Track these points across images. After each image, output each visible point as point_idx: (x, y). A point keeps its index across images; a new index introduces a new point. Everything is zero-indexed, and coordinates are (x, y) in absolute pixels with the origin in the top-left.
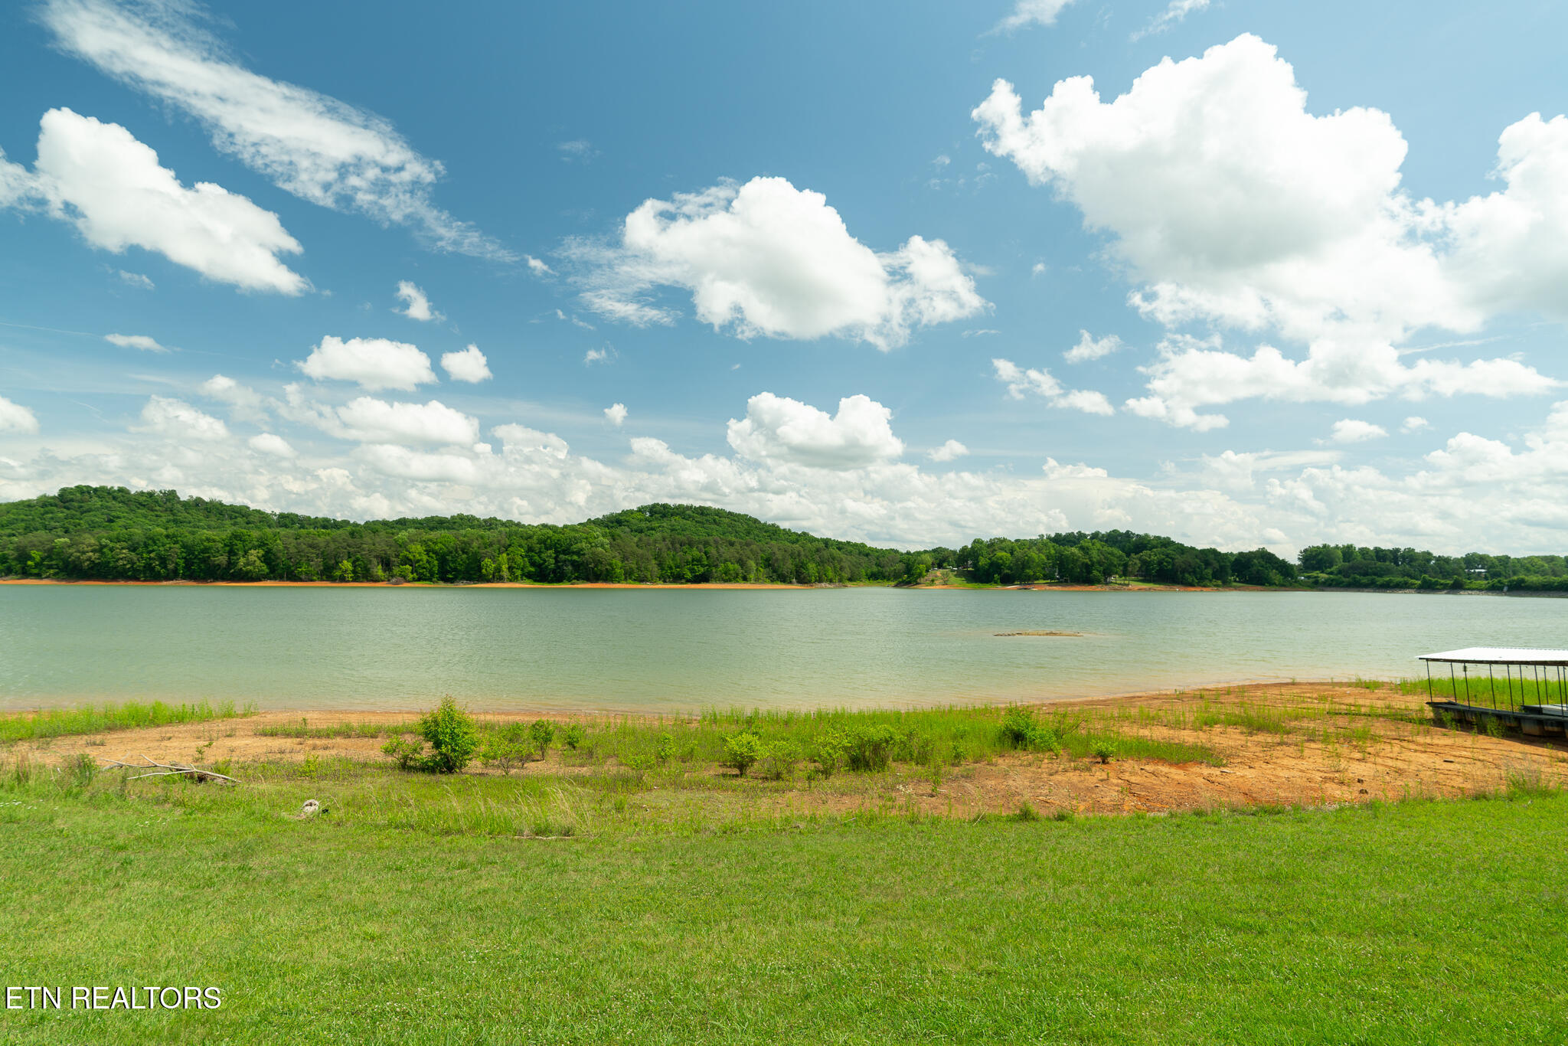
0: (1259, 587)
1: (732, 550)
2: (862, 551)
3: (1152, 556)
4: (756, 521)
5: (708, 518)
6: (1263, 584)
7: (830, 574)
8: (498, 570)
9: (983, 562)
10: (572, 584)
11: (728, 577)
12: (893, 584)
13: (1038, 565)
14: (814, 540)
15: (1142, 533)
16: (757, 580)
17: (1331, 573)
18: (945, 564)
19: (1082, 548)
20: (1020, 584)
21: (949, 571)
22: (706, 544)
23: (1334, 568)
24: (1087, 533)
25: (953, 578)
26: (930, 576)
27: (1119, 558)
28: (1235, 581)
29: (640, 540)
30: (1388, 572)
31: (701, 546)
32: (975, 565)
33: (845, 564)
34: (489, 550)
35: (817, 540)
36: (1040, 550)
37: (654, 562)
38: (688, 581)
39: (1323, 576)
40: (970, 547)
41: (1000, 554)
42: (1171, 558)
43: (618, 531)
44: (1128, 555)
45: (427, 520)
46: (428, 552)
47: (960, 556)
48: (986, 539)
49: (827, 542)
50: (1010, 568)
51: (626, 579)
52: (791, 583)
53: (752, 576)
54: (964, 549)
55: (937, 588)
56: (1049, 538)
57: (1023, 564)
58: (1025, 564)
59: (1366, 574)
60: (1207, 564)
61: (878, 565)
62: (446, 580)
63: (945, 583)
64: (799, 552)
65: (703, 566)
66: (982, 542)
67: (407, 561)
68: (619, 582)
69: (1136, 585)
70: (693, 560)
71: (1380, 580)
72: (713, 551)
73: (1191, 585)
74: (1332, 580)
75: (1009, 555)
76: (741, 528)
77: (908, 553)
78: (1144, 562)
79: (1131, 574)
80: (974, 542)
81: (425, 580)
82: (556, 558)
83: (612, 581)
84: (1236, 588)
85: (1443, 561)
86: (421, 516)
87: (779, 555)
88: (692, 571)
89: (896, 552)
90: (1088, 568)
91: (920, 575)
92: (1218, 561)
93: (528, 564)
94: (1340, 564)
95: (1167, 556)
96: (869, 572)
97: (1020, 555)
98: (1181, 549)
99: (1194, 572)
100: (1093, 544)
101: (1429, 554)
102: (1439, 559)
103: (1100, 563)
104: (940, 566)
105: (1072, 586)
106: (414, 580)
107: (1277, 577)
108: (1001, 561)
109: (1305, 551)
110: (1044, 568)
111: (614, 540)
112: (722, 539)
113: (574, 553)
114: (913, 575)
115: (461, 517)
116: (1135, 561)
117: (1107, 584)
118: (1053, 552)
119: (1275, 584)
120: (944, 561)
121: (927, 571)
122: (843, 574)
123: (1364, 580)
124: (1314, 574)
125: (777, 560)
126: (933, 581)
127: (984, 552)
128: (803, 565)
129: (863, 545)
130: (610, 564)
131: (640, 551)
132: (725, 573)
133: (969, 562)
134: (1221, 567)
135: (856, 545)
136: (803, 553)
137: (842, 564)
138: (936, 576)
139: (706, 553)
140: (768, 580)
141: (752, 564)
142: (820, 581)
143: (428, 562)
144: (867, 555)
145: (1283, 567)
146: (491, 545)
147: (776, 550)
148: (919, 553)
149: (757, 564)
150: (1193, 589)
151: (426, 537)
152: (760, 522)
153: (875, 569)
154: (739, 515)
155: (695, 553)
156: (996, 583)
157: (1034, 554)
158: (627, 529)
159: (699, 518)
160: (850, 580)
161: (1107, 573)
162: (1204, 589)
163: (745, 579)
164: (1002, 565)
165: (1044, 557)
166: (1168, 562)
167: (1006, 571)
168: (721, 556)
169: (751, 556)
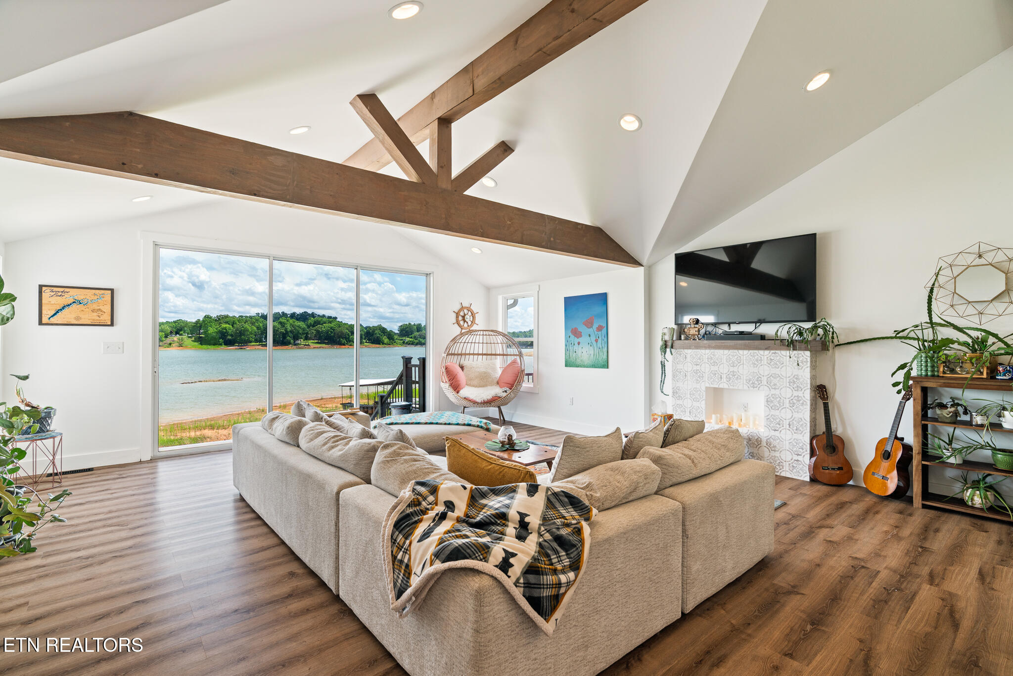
0: (378, 346)
6: (380, 344)
9: (211, 331)
13: (251, 333)
15: (321, 314)
17: (411, 338)
18: (182, 332)
19: (281, 323)
20: (238, 346)
21: (185, 337)
23: (413, 335)
25: (188, 341)
27: (304, 329)
28: (366, 342)
32: (205, 333)
36: (253, 324)
39: (408, 339)
40: (201, 319)
41: (224, 326)
42: (334, 330)
44: (309, 327)
47: (194, 326)
48: (214, 315)
50: (232, 335)
54: (198, 322)
56: (260, 315)
57: (240, 332)
58: (242, 333)
63: (181, 346)
66: (211, 318)
69: (313, 345)
73: (344, 345)
74: (411, 341)
75: (231, 326)
78: (318, 331)
79: (310, 339)
80: (205, 317)
90: (285, 335)
94: (415, 333)
95: (331, 328)
97: (238, 326)
98: (340, 324)
99: (346, 338)
100: (288, 321)
103: (291, 332)
104: (177, 333)
107: (386, 340)
108: (225, 331)
109: (401, 326)
110: (255, 335)
116: (313, 331)
117: (295, 345)
118: (261, 325)
119: (385, 343)
120: (181, 330)
124: (404, 338)
126: (170, 344)
127: (212, 324)
133: (201, 331)
138: (174, 341)
145: (390, 335)
150: (343, 346)
156: (221, 345)
157: (247, 326)
161: (296, 338)
164: (226, 333)
165: (255, 328)
166: (331, 332)
167: (229, 337)
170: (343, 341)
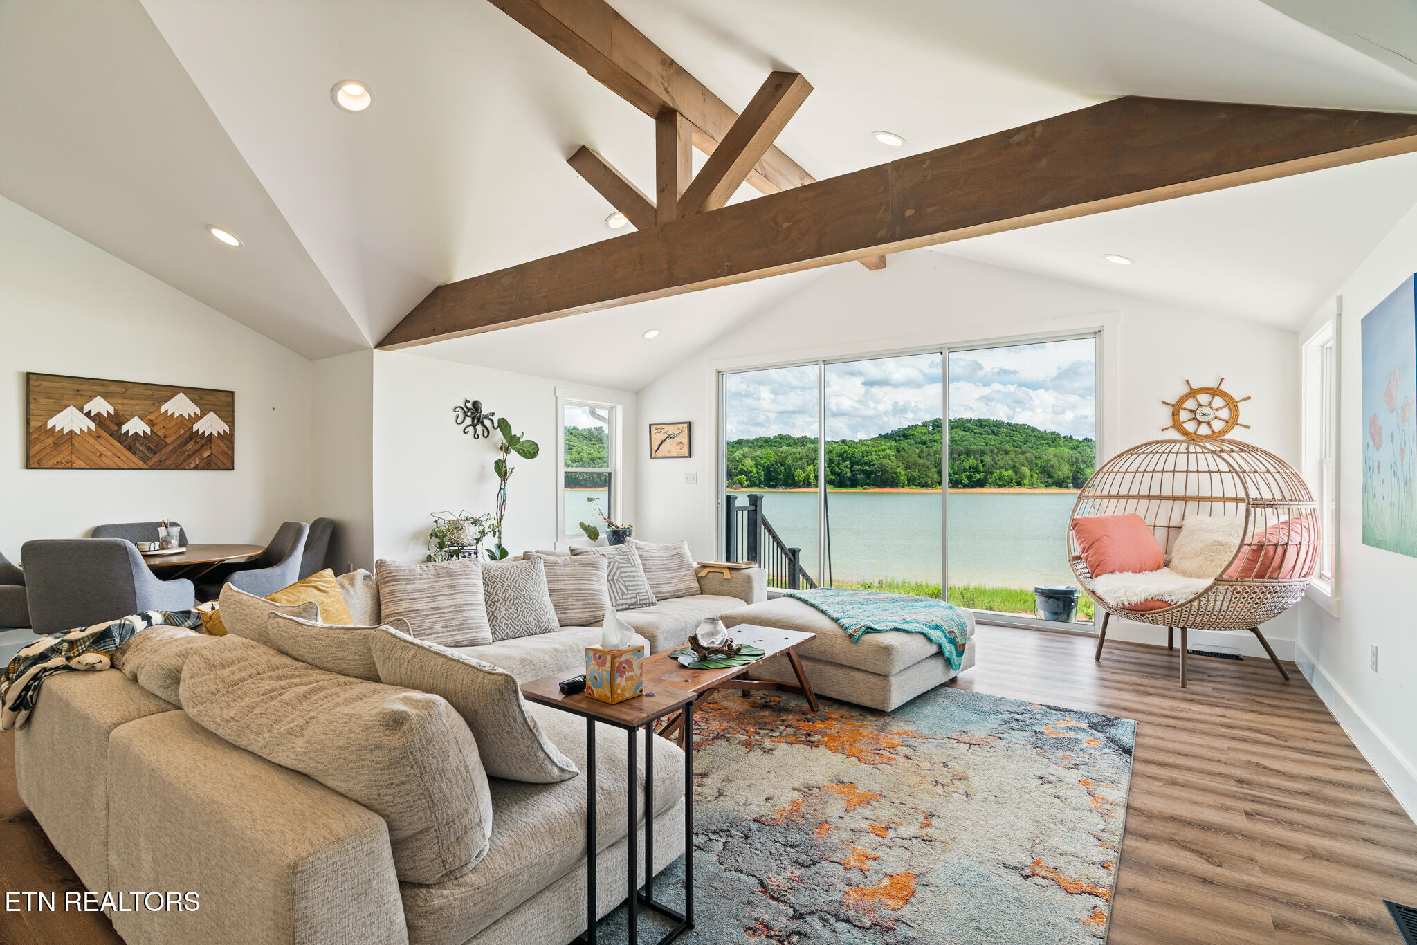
1: (1007, 458)
4: (1034, 430)
5: (987, 429)
8: (808, 478)
10: (865, 489)
11: (1002, 483)
16: (1031, 485)
22: (983, 453)
29: (922, 451)
31: (977, 456)
34: (800, 463)
37: (934, 470)
38: (965, 486)
43: (904, 444)
45: (757, 440)
46: (757, 465)
51: (909, 485)
52: (1067, 487)
53: (1026, 482)
62: (770, 486)
64: (1076, 459)
65: (979, 472)
67: (742, 472)
68: (903, 487)
70: (970, 468)
72: (988, 459)
76: (1019, 437)
81: (756, 486)
82: (851, 468)
83: (897, 487)
86: (752, 438)
87: (1054, 461)
88: (969, 478)
93: (829, 473)
106: (748, 486)
111: (899, 452)
112: (998, 449)
113: (865, 463)
115: (781, 437)
125: (1052, 466)
130: (896, 473)
131: (921, 461)
132: (999, 479)
136: (1080, 459)
139: (982, 461)
140: (1042, 485)
141: (1026, 470)
143: (757, 473)
146: (801, 459)
147: (1051, 457)
149: (1031, 470)
151: (755, 454)
152: (1039, 431)
154: (1018, 425)
155: (972, 461)
158: (912, 442)
159: (977, 429)
163: (1019, 484)
168: (996, 463)
169: (1026, 464)
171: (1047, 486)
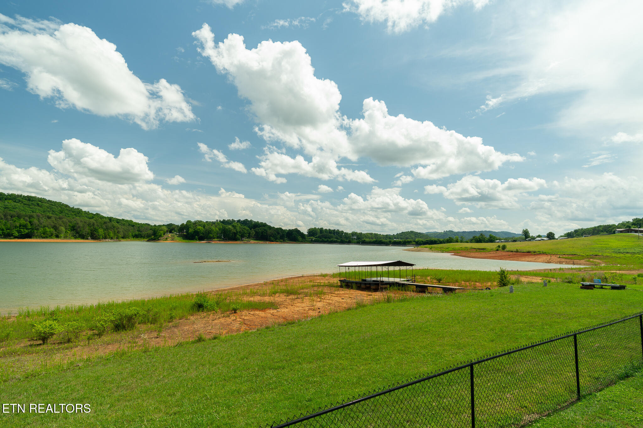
0: (294, 242)
1: (49, 221)
2: (130, 224)
3: (260, 230)
4: (67, 206)
6: (296, 241)
7: (112, 235)
9: (191, 230)
11: (45, 235)
12: (146, 240)
13: (215, 233)
14: (103, 217)
15: (256, 221)
16: (65, 237)
17: (316, 237)
18: (173, 231)
19: (233, 226)
20: (207, 240)
21: (175, 234)
22: (31, 217)
24: (235, 220)
25: (176, 238)
26: (165, 236)
27: (247, 230)
28: (287, 240)
30: (332, 237)
31: (27, 218)
32: (187, 232)
33: (121, 230)
35: (105, 218)
36: (216, 226)
39: (314, 239)
40: (185, 224)
41: (199, 227)
42: (267, 231)
44: (251, 229)
47: (180, 227)
48: (193, 221)
49: (110, 219)
50: (203, 234)
52: (87, 239)
53: (62, 235)
54: (183, 225)
55: (168, 242)
56: (220, 221)
57: (208, 232)
58: (209, 232)
59: (326, 238)
60: (278, 233)
61: (138, 231)
63: (173, 240)
64: (94, 223)
65: (28, 229)
66: (191, 222)
69: (252, 241)
70: (20, 226)
71: (329, 240)
72: (35, 221)
73: (272, 241)
74: (317, 240)
75: (203, 228)
76: (56, 209)
77: (155, 226)
78: (256, 232)
79: (251, 237)
80: (188, 222)
84: (287, 243)
85: (346, 234)
87: (81, 224)
88: (19, 232)
89: (149, 225)
90: (235, 234)
91: (160, 236)
92: (282, 233)
94: (319, 234)
95: (265, 230)
96: (134, 234)
97: (207, 228)
98: (270, 227)
99: (274, 237)
100: (238, 225)
101: (343, 231)
102: (345, 233)
103: (240, 232)
104: (171, 232)
105: (228, 241)
107: (300, 239)
108: (199, 231)
109: (309, 229)
110: (217, 234)
112: (42, 215)
114: (156, 236)
116: (253, 232)
117: (242, 240)
118: (221, 227)
119: (299, 241)
120: (173, 230)
121: (164, 234)
122: (119, 235)
123: (326, 240)
124: (311, 238)
125: (79, 227)
126: (167, 239)
127: (192, 226)
128: (96, 230)
129: (131, 221)
132: (44, 234)
133: (185, 231)
134: (283, 234)
135: (127, 221)
136: (96, 224)
137: (119, 230)
138: (168, 237)
139: (30, 222)
140: (72, 237)
141: (63, 229)
142: (105, 238)
144: (133, 226)
145: (302, 235)
147: (79, 222)
148: (160, 226)
149: (66, 229)
150: (273, 243)
152: (69, 207)
153: (137, 233)
154: (56, 202)
155: (22, 222)
156: (196, 240)
157: (213, 228)
160: (123, 238)
161: (242, 236)
162: (277, 243)
163: (57, 237)
164: (199, 232)
165: (217, 229)
166: (265, 232)
167: (201, 235)
168: (41, 224)
169: (62, 224)
170: (272, 239)
171: (75, 238)
